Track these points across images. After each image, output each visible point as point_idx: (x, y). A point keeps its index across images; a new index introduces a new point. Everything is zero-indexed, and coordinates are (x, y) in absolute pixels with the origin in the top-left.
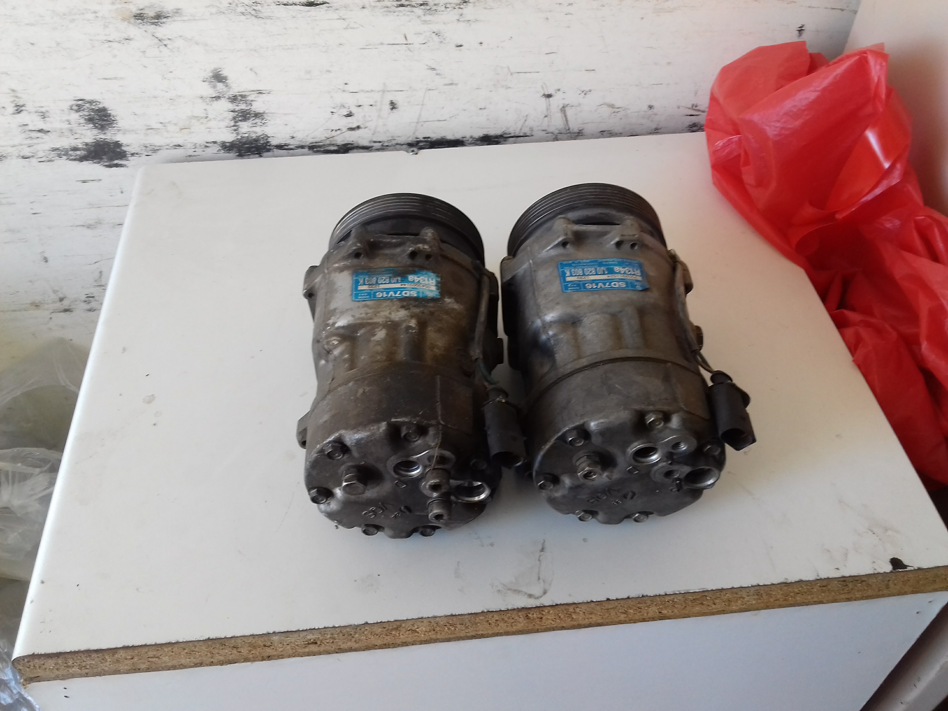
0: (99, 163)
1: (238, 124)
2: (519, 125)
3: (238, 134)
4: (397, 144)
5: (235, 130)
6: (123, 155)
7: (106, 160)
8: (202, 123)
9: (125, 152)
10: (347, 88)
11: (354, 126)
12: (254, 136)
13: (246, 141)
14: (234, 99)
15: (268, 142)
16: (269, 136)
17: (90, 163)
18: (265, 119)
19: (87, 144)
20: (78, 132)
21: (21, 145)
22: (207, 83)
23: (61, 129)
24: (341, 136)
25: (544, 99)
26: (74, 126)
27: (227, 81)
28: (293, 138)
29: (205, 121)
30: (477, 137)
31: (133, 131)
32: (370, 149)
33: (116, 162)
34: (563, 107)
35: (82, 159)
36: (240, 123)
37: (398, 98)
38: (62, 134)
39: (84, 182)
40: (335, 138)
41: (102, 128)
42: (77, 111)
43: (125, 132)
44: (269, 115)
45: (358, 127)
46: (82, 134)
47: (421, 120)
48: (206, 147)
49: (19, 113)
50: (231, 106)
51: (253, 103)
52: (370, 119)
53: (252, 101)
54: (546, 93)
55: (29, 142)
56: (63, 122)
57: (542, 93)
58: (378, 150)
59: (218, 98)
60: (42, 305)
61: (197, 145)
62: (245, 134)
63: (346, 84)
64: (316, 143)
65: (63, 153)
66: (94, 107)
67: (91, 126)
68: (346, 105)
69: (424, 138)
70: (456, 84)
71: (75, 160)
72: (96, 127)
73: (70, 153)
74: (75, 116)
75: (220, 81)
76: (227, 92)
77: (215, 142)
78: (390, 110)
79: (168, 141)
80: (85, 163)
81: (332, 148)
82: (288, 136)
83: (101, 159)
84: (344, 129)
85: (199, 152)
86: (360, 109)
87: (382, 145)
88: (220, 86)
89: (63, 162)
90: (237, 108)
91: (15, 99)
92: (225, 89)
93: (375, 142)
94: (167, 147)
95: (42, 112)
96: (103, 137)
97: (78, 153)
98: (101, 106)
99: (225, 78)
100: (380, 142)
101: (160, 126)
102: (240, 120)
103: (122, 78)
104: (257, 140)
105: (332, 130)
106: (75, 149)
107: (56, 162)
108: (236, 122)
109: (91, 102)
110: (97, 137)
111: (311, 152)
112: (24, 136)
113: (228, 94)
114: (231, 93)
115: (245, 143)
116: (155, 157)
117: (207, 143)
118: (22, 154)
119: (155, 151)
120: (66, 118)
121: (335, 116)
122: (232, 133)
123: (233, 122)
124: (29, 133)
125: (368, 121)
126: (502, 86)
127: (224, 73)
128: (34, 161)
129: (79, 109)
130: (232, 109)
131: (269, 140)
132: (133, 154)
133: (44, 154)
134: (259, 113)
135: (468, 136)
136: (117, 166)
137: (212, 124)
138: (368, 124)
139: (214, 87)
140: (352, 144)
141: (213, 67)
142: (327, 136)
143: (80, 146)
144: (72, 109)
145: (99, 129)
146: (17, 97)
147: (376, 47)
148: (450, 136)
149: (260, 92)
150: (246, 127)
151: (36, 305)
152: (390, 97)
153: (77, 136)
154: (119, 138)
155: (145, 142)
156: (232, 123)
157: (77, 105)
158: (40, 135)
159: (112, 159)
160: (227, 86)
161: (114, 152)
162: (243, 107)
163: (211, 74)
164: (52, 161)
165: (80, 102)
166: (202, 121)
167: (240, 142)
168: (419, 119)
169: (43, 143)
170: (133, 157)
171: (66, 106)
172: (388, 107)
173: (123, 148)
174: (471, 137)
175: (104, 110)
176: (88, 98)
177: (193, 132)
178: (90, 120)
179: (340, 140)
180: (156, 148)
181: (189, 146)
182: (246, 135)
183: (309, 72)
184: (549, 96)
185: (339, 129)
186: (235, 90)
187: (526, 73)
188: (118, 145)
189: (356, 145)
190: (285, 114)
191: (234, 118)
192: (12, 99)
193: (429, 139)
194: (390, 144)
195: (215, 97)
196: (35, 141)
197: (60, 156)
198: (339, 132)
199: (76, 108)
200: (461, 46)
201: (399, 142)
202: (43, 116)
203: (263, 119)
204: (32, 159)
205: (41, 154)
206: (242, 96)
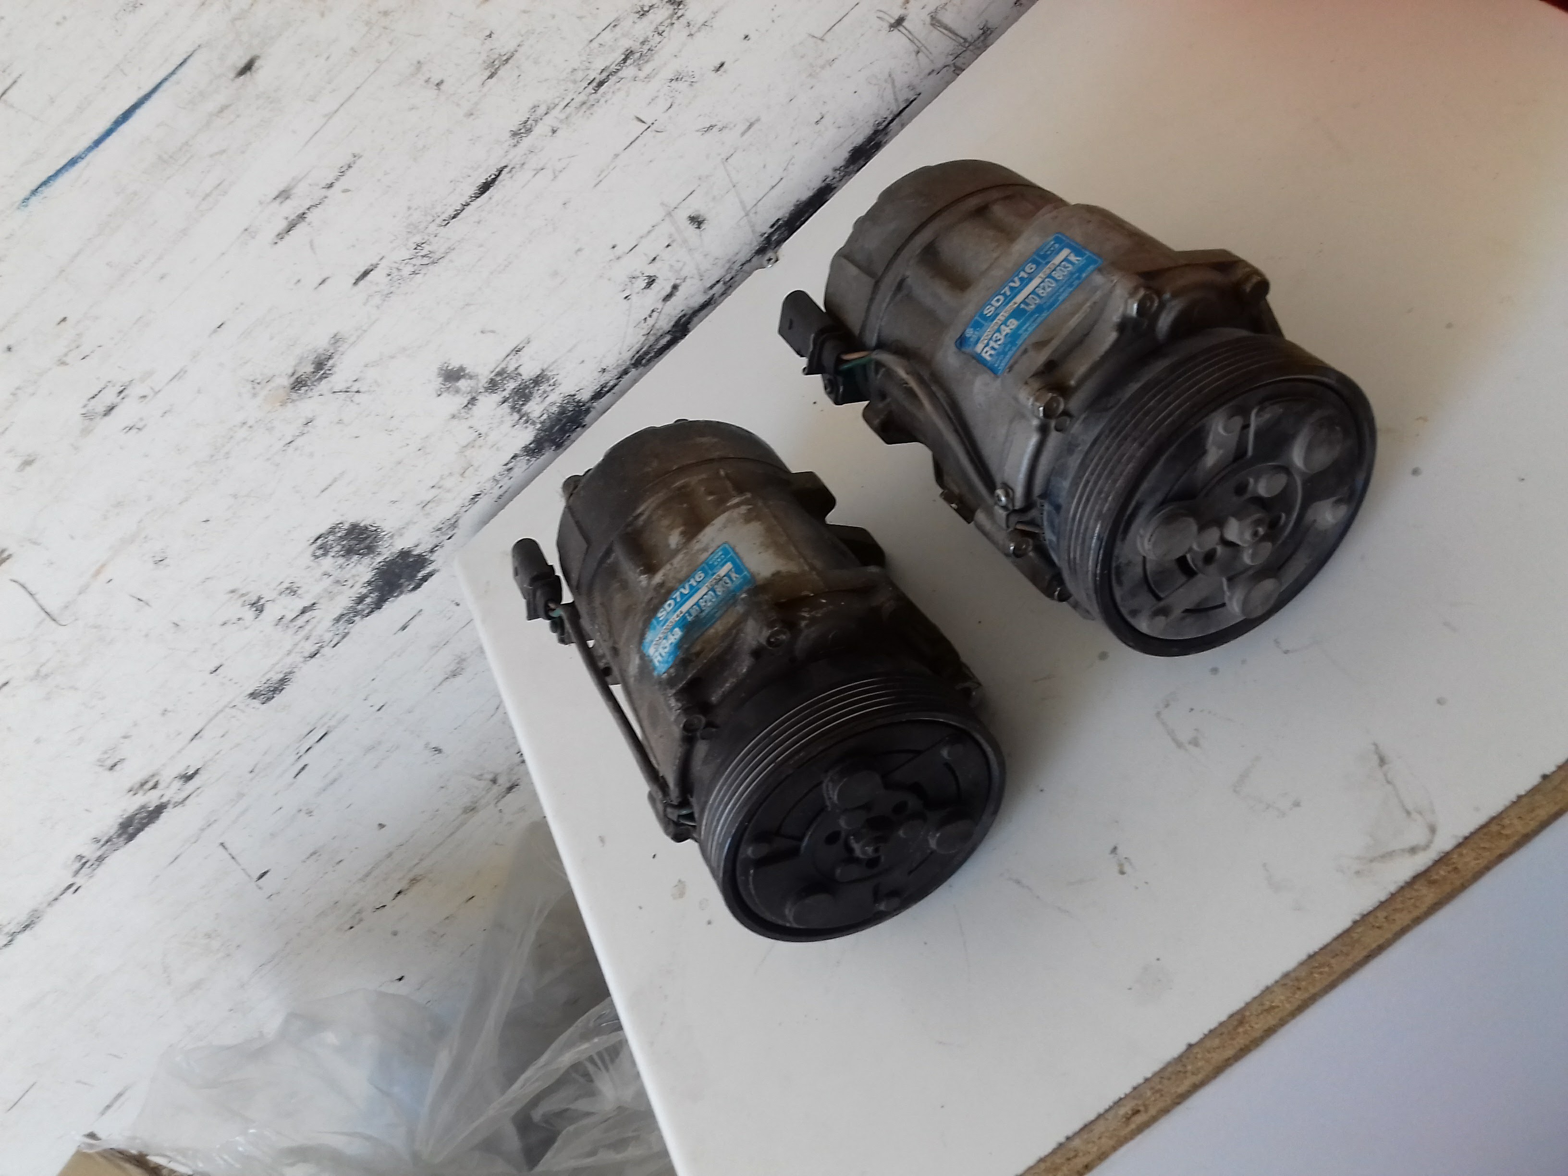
0: (401, 593)
1: (523, 411)
2: (889, 95)
3: (534, 423)
4: (743, 265)
5: (527, 422)
6: (421, 561)
7: (407, 583)
8: (480, 447)
9: (420, 555)
10: (618, 251)
11: (668, 289)
12: (555, 409)
13: (551, 422)
14: (493, 386)
15: (579, 401)
16: (573, 393)
17: (393, 601)
18: (551, 378)
19: (369, 583)
20: (347, 576)
21: (296, 645)
22: (445, 395)
23: (325, 590)
24: (662, 317)
25: (896, 31)
26: (337, 574)
27: (467, 372)
28: (604, 370)
29: (480, 441)
30: (843, 163)
31: (408, 524)
32: (712, 302)
33: (420, 575)
34: (933, 18)
35: (378, 605)
36: (525, 409)
37: (695, 206)
38: (330, 595)
39: (404, 628)
40: (657, 326)
41: (370, 550)
42: (325, 554)
43: (400, 532)
44: (551, 368)
45: (675, 287)
46: (354, 576)
47: (748, 208)
48: (510, 469)
49: (261, 611)
50: (497, 397)
51: (521, 370)
52: (680, 264)
53: (516, 369)
54: (893, 21)
55: (303, 633)
56: (321, 580)
57: (886, 26)
58: (724, 294)
59: (473, 401)
60: (477, 804)
61: (498, 477)
62: (541, 416)
63: (614, 247)
64: (638, 352)
65: (351, 615)
66: (339, 534)
67: (356, 557)
68: (637, 273)
69: (772, 226)
70: (758, 120)
71: (372, 612)
72: (363, 555)
73: (360, 607)
74: (328, 563)
75: (458, 378)
76: (477, 384)
77: (515, 457)
78: (698, 230)
79: (459, 502)
80: (386, 606)
81: (664, 341)
82: (596, 374)
83: (400, 586)
84: (659, 305)
85: (506, 483)
86: (657, 263)
87: (725, 283)
88: (463, 384)
89: (362, 625)
90: (506, 394)
91: (244, 599)
92: (472, 383)
93: (711, 287)
94: (464, 509)
95: (287, 588)
96: (380, 559)
97: (368, 600)
98: (346, 526)
99: (462, 369)
100: (718, 282)
101: (434, 492)
102: (523, 405)
103: (342, 474)
104: (563, 411)
105: (645, 319)
106: (361, 599)
107: (352, 631)
108: (519, 411)
109: (332, 531)
110: (374, 564)
111: (641, 369)
112: (291, 631)
113: (480, 385)
114: (483, 381)
115: (552, 427)
116: (459, 532)
117: (506, 465)
118: (307, 654)
119: (454, 525)
120: (318, 572)
121: (634, 298)
122: (526, 427)
123: (515, 414)
124: (294, 623)
125: (681, 269)
126: (823, 67)
127: (455, 364)
128: (327, 651)
129: (325, 550)
130: (502, 400)
131: (578, 398)
132: (432, 551)
133: (331, 634)
134: (538, 376)
135: (830, 173)
136: (425, 579)
137: (493, 437)
138: (684, 273)
139: (457, 391)
140: (684, 315)
141: (434, 369)
142: (645, 332)
143: (364, 591)
144: (317, 557)
145: (368, 554)
146: (243, 595)
147: (611, 167)
148: (805, 194)
149: (517, 350)
150: (536, 407)
151: (471, 809)
152: (682, 215)
153: (350, 583)
154: (401, 544)
155: (434, 525)
156: (516, 416)
157: (320, 548)
158: (307, 616)
159: (412, 577)
160: (471, 378)
161: (408, 566)
162: (511, 385)
163: (441, 379)
164: (347, 633)
165: (319, 542)
166: (477, 444)
167: (545, 431)
168: (744, 208)
169: (319, 622)
170: (436, 554)
171: (307, 558)
172: (691, 228)
173: (415, 553)
174: (835, 170)
175: (354, 527)
176: (323, 529)
177: (479, 467)
178: (349, 552)
179: (665, 323)
180: (453, 521)
181: (488, 486)
182: (545, 416)
183: (556, 274)
184: (900, 21)
185: (653, 311)
186: (485, 374)
187: (840, 20)
188: (404, 554)
189: (691, 312)
190: (570, 351)
191: (513, 408)
192: (240, 601)
193: (780, 222)
194: (733, 273)
195: (468, 403)
196: (308, 627)
197: (351, 622)
198: (655, 314)
199: (321, 552)
200: (722, 65)
201: (744, 260)
202: (292, 591)
203: (548, 380)
204: (322, 651)
205: (328, 636)
206: (499, 374)
